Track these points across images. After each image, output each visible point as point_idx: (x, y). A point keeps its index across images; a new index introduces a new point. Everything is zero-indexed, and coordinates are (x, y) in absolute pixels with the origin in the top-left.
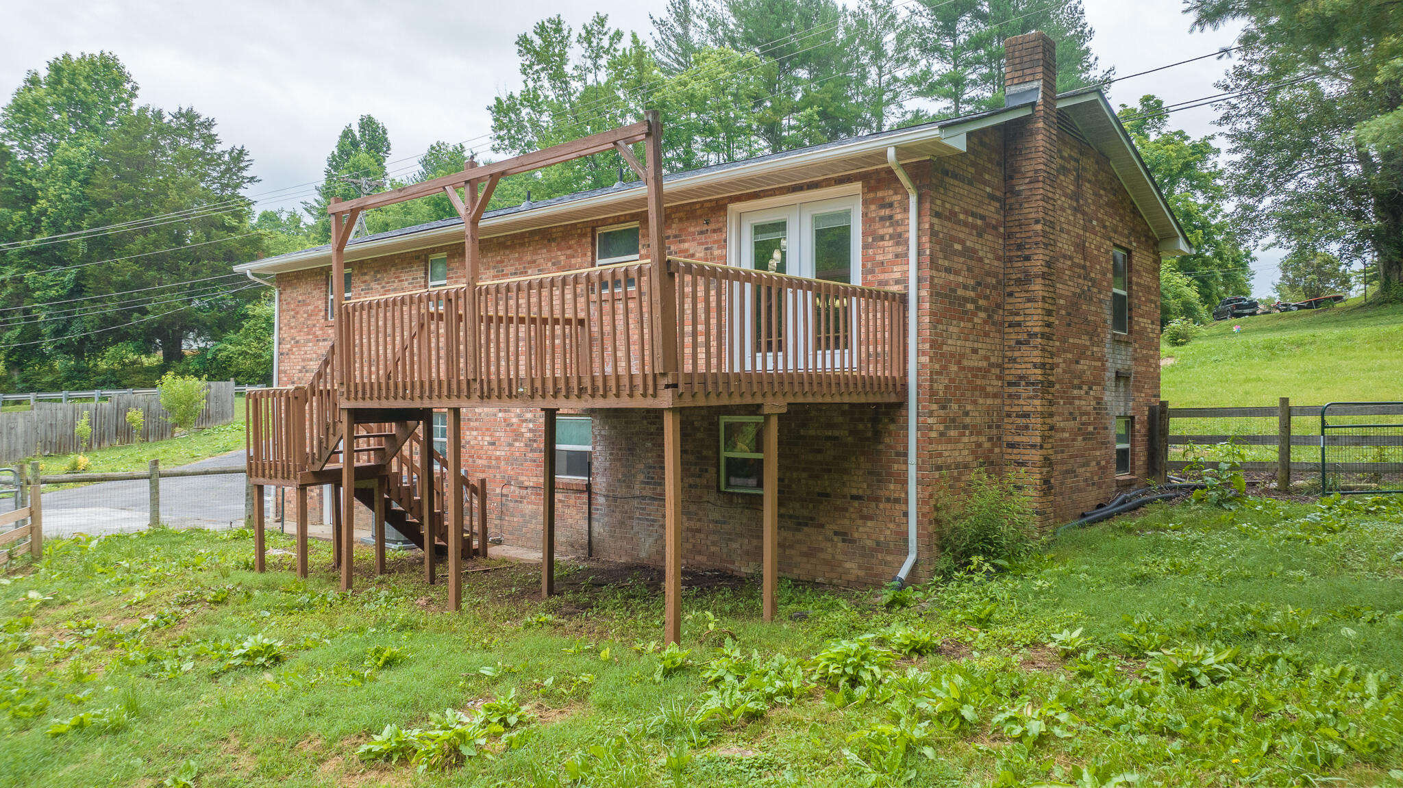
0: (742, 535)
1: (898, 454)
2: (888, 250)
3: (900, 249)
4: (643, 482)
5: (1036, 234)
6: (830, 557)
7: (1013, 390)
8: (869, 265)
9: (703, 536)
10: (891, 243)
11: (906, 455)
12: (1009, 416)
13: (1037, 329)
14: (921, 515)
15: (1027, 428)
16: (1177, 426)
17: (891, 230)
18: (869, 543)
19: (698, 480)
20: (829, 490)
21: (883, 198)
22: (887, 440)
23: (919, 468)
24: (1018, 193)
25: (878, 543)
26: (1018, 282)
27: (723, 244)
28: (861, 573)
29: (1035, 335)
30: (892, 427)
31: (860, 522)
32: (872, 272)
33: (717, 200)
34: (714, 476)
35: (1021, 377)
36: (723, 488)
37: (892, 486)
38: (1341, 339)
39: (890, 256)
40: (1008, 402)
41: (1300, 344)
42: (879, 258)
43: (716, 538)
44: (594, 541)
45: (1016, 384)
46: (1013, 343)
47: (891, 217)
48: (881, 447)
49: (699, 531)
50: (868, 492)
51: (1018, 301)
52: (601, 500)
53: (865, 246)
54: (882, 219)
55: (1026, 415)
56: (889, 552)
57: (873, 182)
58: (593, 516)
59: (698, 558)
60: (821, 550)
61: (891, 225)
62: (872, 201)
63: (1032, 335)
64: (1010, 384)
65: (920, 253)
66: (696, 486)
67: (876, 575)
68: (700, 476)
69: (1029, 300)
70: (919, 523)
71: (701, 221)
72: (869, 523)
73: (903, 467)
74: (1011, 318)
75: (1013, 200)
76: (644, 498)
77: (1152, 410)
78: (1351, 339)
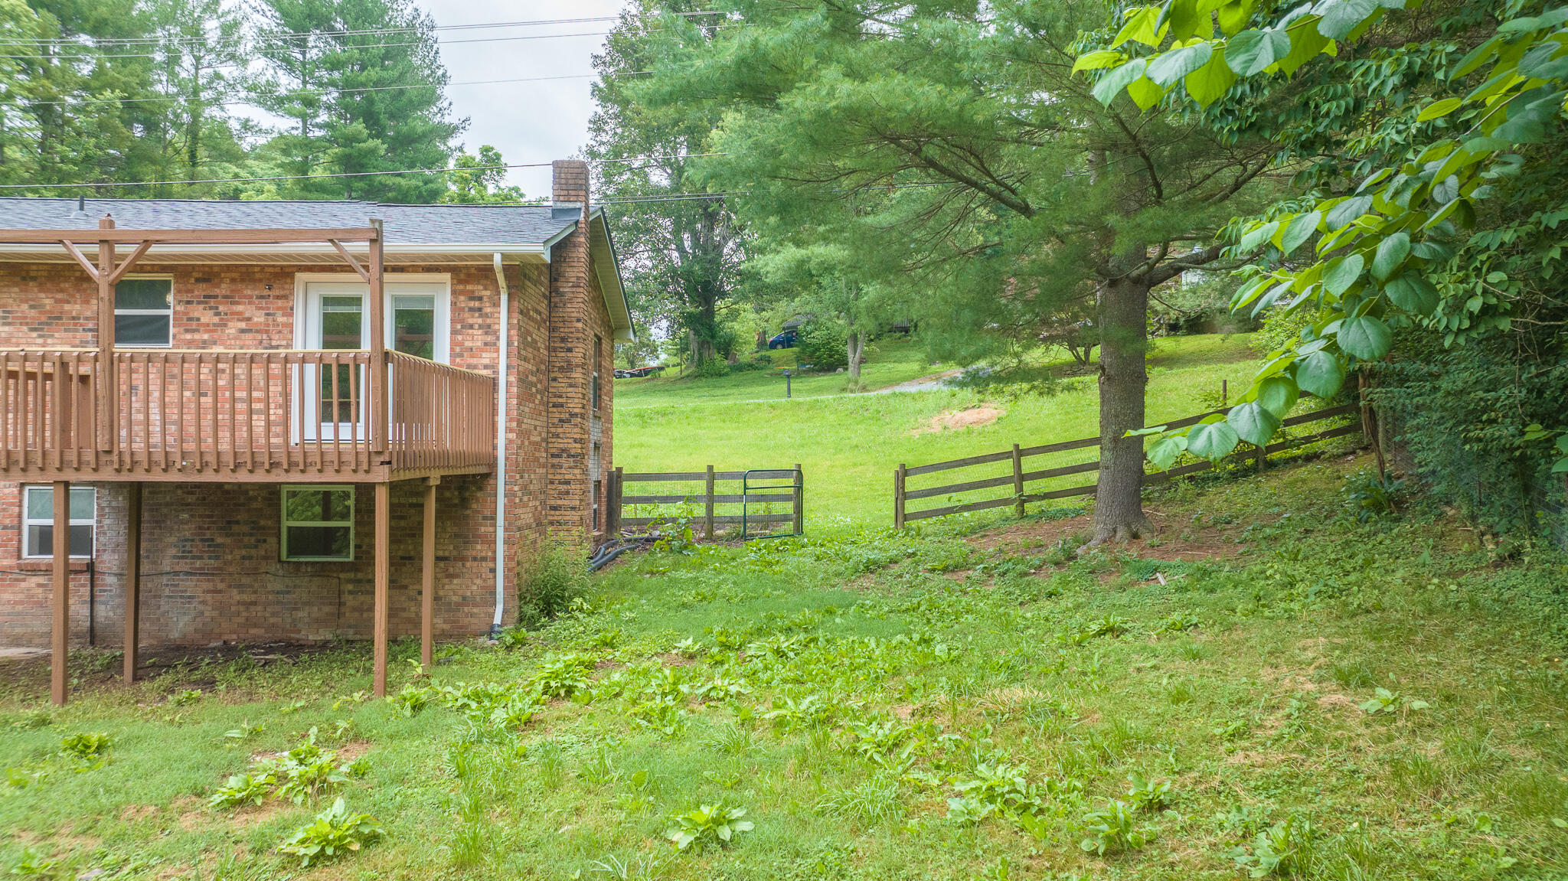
0: (308, 603)
1: (485, 518)
2: (477, 338)
3: (489, 338)
4: (175, 557)
5: (578, 331)
6: (413, 615)
7: (556, 461)
8: (458, 349)
9: (259, 608)
10: (480, 332)
11: (494, 518)
12: (552, 483)
13: (577, 410)
14: (508, 570)
15: (567, 493)
16: (629, 489)
17: (480, 321)
18: (455, 599)
19: (253, 552)
20: (412, 553)
21: (473, 292)
22: (474, 506)
23: (506, 530)
24: (562, 294)
25: (464, 598)
26: (561, 369)
27: (290, 312)
28: (446, 627)
29: (576, 415)
30: (479, 494)
31: (446, 581)
32: (461, 355)
33: (282, 267)
34: (275, 546)
35: (563, 450)
36: (284, 557)
37: (479, 547)
38: (694, 410)
39: (479, 344)
40: (551, 471)
41: (664, 414)
42: (468, 344)
43: (278, 608)
44: (97, 627)
45: (558, 456)
46: (556, 421)
47: (480, 309)
48: (468, 512)
49: (254, 603)
50: (455, 553)
51: (561, 386)
52: (111, 580)
53: (454, 332)
54: (471, 309)
55: (567, 482)
56: (475, 605)
57: (462, 276)
58: (97, 599)
59: (253, 631)
60: (404, 610)
61: (481, 316)
62: (462, 293)
63: (572, 415)
64: (553, 456)
65: (509, 344)
66: (250, 558)
67: (461, 627)
68: (256, 547)
69: (571, 386)
70: (506, 577)
71: (261, 285)
72: (455, 581)
73: (491, 529)
74: (555, 400)
75: (557, 299)
76: (176, 573)
77: (610, 474)
78: (702, 411)
